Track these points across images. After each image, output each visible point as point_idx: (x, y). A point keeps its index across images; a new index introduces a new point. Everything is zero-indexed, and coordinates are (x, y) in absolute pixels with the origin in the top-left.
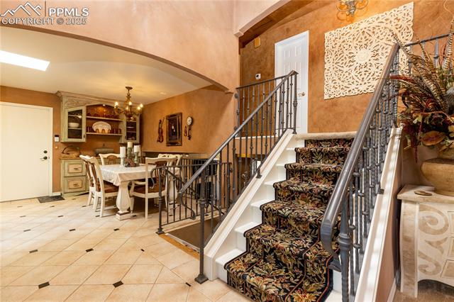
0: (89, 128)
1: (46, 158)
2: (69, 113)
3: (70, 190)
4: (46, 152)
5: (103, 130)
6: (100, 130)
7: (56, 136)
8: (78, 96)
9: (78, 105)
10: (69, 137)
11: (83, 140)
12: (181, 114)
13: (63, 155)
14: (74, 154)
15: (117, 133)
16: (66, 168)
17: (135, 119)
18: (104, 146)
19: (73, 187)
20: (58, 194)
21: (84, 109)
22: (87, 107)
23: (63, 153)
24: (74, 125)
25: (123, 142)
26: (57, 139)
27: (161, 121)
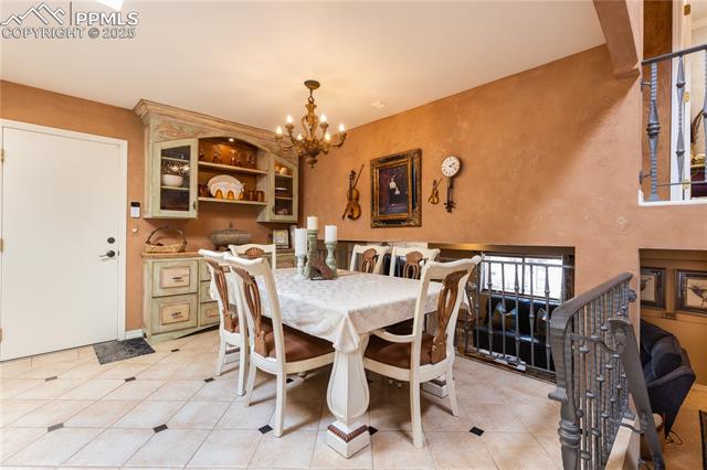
0: (203, 188)
1: (111, 254)
2: (164, 152)
3: (165, 328)
4: (111, 241)
5: (231, 193)
6: (225, 192)
7: (134, 204)
8: (182, 115)
9: (181, 135)
10: (163, 208)
11: (192, 213)
12: (419, 152)
13: (149, 248)
14: (173, 246)
15: (255, 199)
16: (157, 278)
17: (289, 172)
18: (231, 229)
19: (171, 319)
20: (137, 334)
21: (194, 144)
22: (200, 140)
23: (148, 242)
24: (173, 181)
25: (267, 220)
26: (135, 212)
27: (353, 173)
